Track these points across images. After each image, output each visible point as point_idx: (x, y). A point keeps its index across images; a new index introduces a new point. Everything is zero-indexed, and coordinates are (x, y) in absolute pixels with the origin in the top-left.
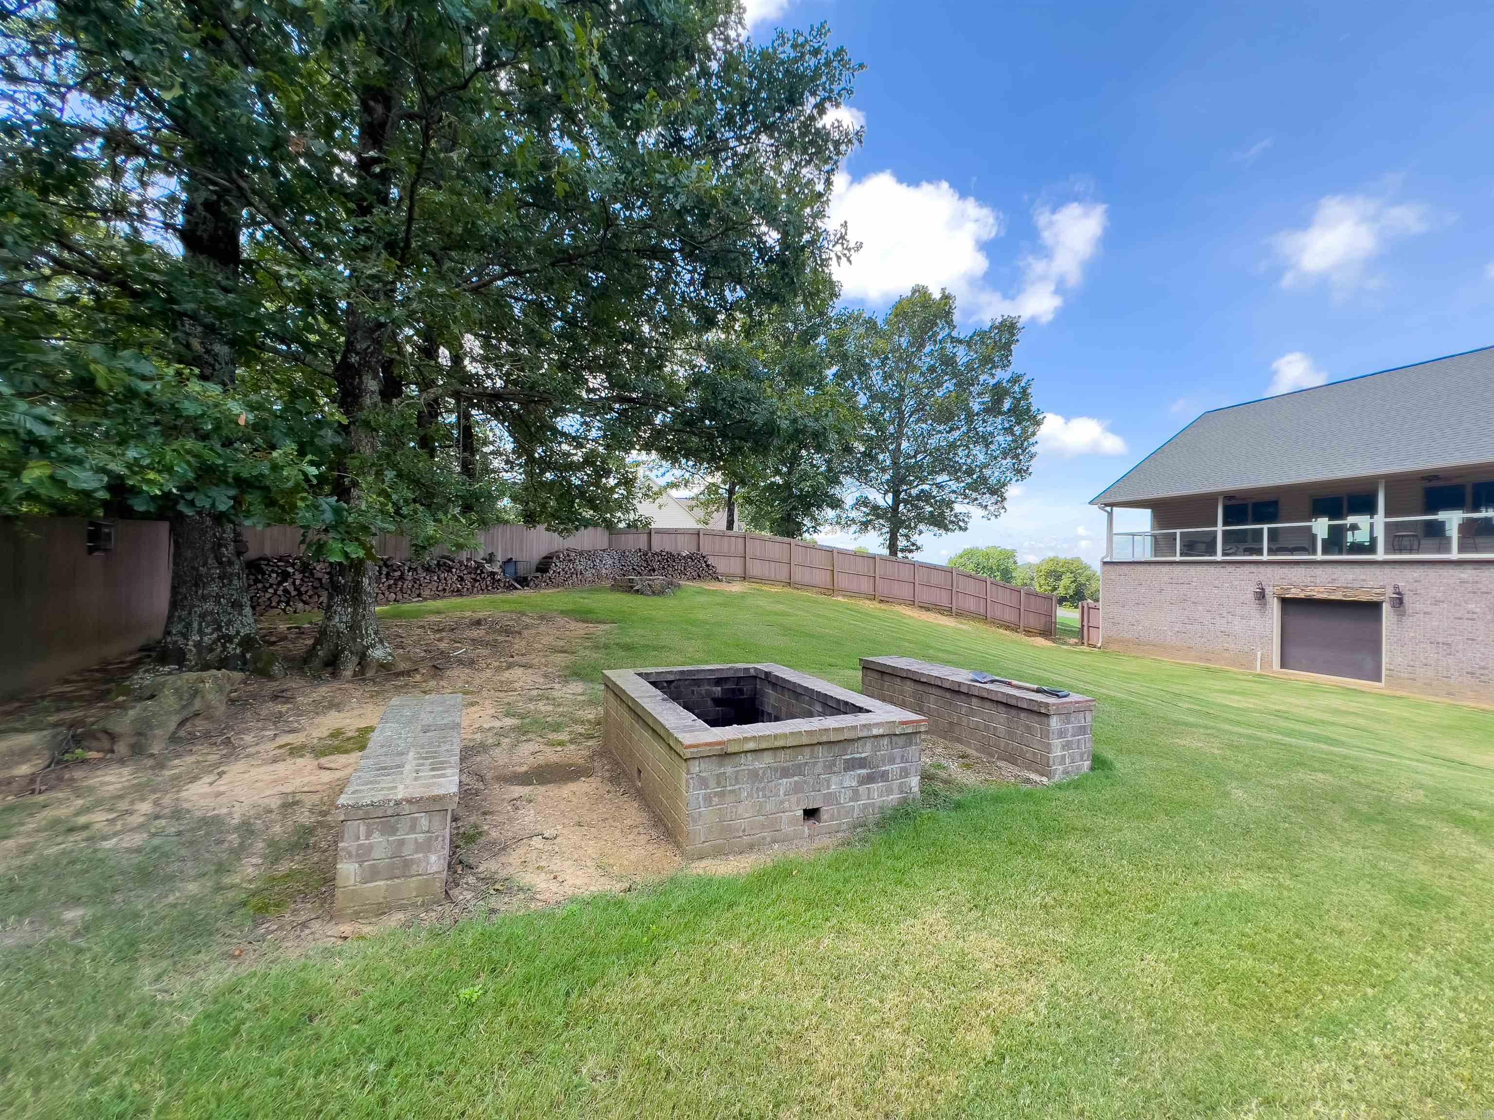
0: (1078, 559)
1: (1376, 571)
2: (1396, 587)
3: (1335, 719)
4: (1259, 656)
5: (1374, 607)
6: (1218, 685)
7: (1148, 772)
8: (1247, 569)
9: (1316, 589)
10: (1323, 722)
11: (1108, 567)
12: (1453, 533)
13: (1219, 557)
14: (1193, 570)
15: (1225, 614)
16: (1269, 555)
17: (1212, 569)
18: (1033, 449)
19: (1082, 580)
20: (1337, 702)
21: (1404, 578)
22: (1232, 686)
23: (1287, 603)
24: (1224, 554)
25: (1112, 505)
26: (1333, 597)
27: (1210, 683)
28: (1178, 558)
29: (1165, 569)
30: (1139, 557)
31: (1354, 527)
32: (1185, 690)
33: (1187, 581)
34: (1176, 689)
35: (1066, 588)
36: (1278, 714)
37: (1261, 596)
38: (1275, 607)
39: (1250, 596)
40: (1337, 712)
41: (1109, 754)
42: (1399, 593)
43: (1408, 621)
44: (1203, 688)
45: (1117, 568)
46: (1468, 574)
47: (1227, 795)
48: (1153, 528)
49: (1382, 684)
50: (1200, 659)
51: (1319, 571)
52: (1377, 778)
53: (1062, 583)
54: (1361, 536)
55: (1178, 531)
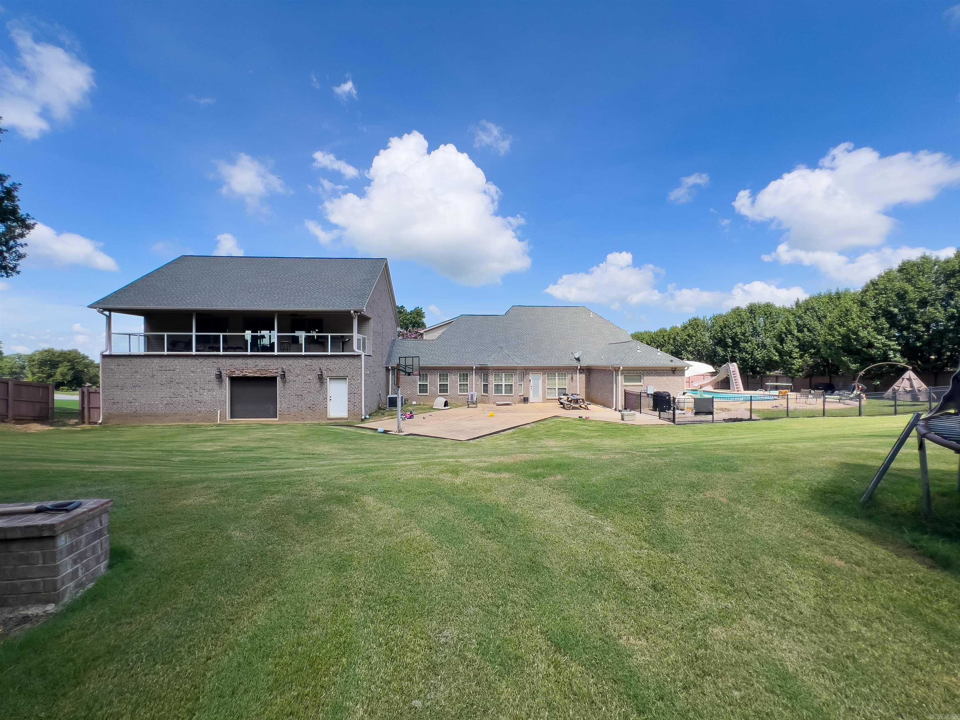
0: (76, 351)
1: (274, 361)
2: (282, 369)
3: (260, 445)
4: (219, 413)
5: (274, 379)
6: (197, 437)
7: (166, 546)
8: (210, 360)
9: (248, 371)
10: (256, 448)
11: (109, 360)
12: (302, 341)
13: (194, 353)
14: (176, 361)
15: (198, 389)
16: (223, 351)
17: (190, 361)
18: (21, 250)
19: (80, 367)
20: (260, 434)
21: (285, 364)
22: (203, 436)
23: (234, 380)
24: (197, 351)
25: (110, 310)
26: (256, 375)
27: (191, 437)
28: (166, 353)
29: (156, 360)
30: (134, 352)
31: (263, 337)
32: (174, 446)
33: (172, 369)
34: (168, 446)
35: (63, 375)
36: (235, 449)
37: (219, 377)
38: (227, 381)
39: (213, 377)
40: (261, 440)
41: (127, 542)
42: (284, 372)
43: (287, 385)
44: (187, 442)
45: (116, 360)
46: (308, 362)
47: (229, 538)
48: (146, 331)
49: (277, 419)
50: (183, 420)
51: (249, 361)
52: (301, 487)
53: (59, 370)
54: (266, 342)
55: (166, 334)
